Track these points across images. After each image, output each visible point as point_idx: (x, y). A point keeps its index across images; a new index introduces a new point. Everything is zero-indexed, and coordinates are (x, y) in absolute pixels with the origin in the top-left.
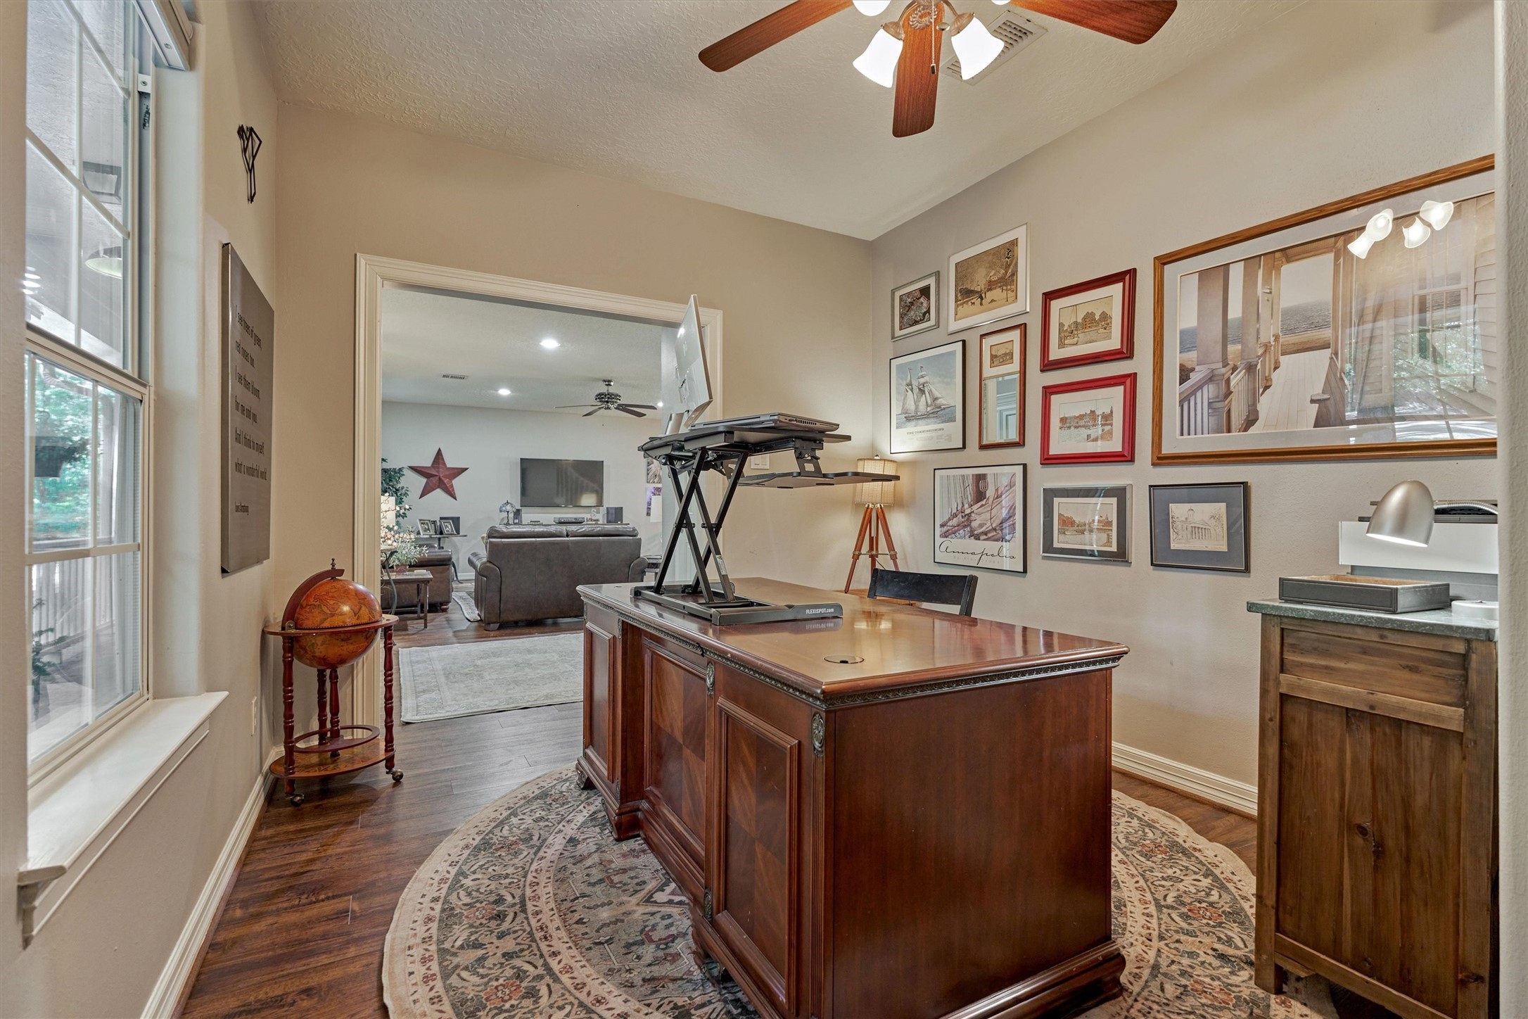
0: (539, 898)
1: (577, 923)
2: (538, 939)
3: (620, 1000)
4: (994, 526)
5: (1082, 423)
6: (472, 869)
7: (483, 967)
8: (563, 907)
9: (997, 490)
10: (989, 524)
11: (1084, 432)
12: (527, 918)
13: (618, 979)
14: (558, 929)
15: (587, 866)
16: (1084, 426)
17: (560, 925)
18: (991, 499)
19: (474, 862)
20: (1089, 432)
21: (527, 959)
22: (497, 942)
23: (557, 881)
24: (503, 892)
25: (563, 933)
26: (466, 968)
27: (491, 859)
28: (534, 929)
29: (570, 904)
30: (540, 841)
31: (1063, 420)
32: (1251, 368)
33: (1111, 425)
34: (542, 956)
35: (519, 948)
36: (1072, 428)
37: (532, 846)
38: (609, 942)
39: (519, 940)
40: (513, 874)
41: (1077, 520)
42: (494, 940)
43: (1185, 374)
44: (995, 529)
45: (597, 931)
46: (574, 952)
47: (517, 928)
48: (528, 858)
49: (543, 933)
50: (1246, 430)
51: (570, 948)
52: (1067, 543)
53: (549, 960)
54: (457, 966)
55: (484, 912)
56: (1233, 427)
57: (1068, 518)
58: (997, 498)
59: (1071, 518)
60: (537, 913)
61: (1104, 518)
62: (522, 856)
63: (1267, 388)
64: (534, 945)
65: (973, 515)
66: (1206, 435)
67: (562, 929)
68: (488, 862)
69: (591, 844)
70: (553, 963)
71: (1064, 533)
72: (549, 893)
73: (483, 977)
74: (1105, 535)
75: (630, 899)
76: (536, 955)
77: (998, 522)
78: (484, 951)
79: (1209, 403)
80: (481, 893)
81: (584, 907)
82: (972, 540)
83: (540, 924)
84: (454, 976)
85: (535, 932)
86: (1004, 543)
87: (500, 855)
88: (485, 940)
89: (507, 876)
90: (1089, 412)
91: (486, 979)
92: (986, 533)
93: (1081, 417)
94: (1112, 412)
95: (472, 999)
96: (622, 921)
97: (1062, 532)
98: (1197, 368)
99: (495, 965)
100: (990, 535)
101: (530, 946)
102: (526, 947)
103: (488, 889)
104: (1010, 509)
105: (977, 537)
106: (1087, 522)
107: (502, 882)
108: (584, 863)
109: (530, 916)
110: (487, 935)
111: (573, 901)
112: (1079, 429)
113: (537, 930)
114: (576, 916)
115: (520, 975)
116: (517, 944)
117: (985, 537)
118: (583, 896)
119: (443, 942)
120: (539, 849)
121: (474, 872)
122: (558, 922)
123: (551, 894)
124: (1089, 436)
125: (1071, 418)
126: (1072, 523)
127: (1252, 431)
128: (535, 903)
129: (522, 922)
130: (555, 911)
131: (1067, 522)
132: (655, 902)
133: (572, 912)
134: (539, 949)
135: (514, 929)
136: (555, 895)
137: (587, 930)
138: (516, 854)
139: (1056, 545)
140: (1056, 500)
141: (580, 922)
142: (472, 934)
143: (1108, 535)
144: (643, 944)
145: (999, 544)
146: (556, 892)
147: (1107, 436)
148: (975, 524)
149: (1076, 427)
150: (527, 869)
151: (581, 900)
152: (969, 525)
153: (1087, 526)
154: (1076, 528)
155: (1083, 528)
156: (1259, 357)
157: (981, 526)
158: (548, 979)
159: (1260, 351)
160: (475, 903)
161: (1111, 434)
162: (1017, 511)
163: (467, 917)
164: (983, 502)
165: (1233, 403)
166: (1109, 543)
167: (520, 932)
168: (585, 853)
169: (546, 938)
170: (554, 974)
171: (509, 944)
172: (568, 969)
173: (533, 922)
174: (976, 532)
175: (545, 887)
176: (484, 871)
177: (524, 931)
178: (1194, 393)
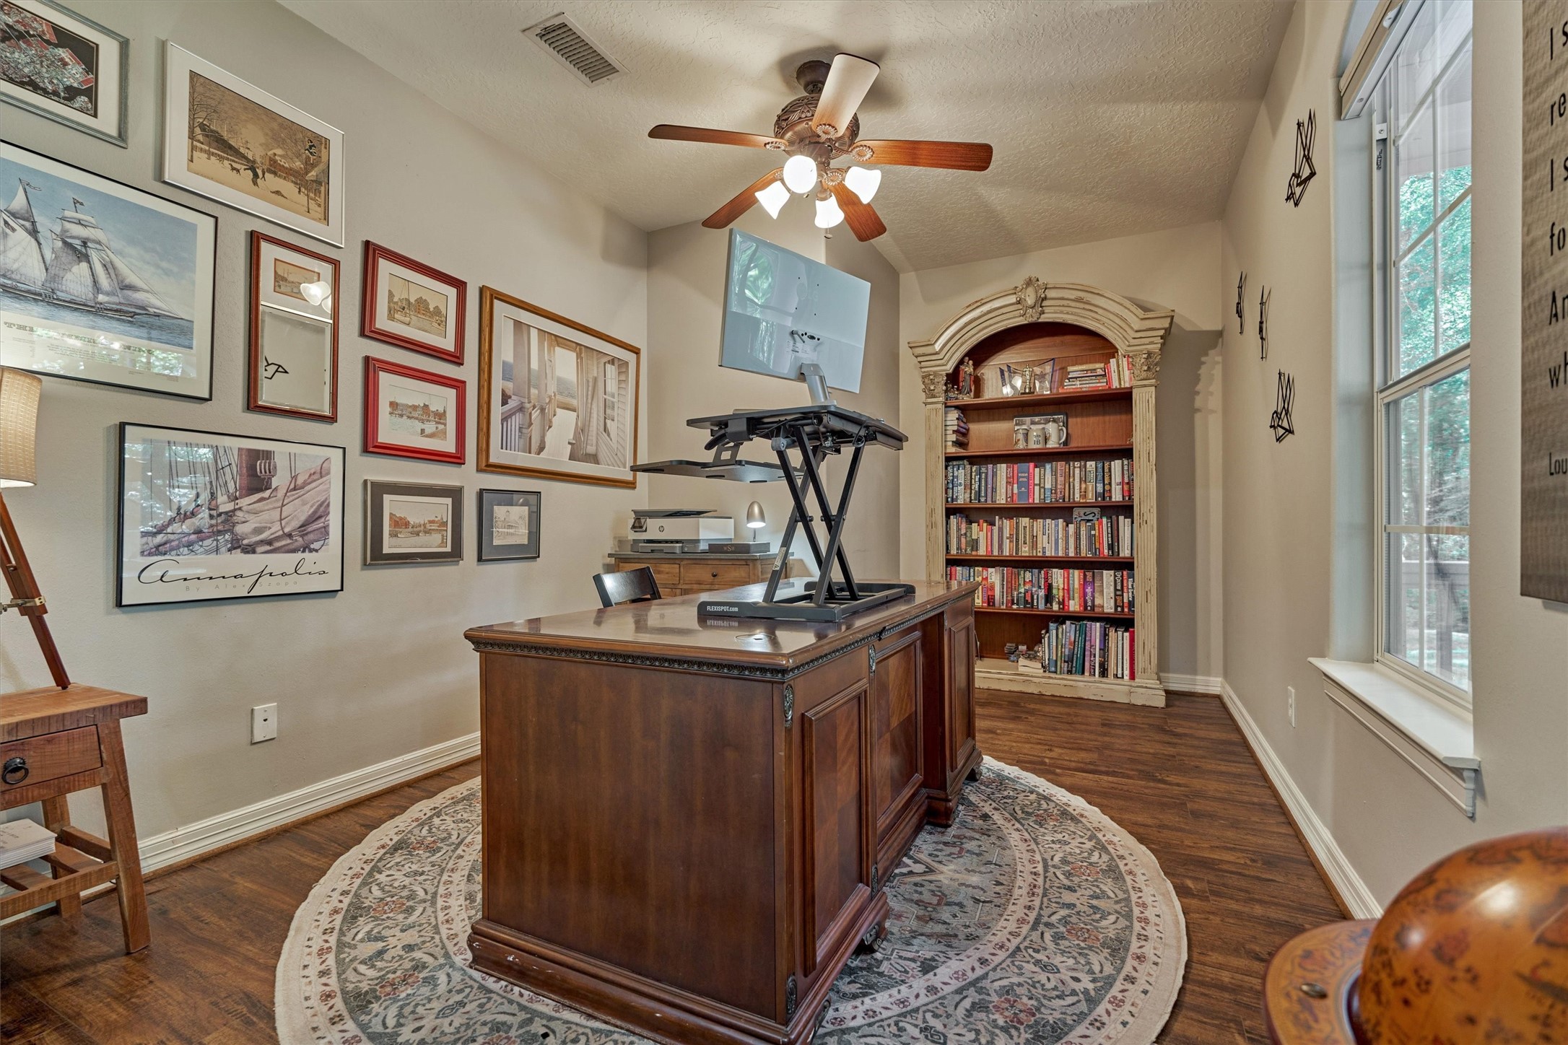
0: (1018, 920)
1: (1002, 884)
2: (1042, 888)
3: (1013, 836)
4: (287, 530)
5: (415, 414)
6: (1075, 999)
7: (1095, 892)
8: (1003, 901)
9: (295, 478)
10: (276, 527)
11: (419, 426)
12: (1041, 908)
13: (1004, 844)
14: (1020, 887)
15: (946, 926)
16: (417, 418)
17: (1016, 888)
18: (281, 493)
19: (1070, 1011)
20: (423, 426)
21: (1058, 881)
22: (1077, 903)
23: (989, 928)
24: (1051, 945)
25: (1019, 882)
26: (1109, 897)
27: (1045, 1002)
28: (1040, 896)
29: (995, 900)
30: (965, 993)
31: (393, 405)
32: (542, 410)
33: (445, 425)
34: (1046, 877)
35: (1060, 890)
36: (405, 417)
37: (981, 991)
38: (990, 863)
39: (1058, 895)
40: (1028, 962)
41: (412, 520)
42: (1078, 905)
43: (505, 399)
44: (290, 535)
45: (991, 872)
46: (1019, 868)
47: (1054, 905)
48: (999, 974)
49: (1035, 890)
50: (539, 454)
51: (1021, 872)
52: (400, 547)
53: (1041, 872)
54: (1117, 902)
55: (1079, 934)
56: (532, 451)
57: (401, 518)
58: (295, 489)
59: (405, 519)
60: (1029, 908)
61: (439, 518)
62: (1005, 982)
63: (550, 427)
64: (1047, 886)
65: (239, 513)
66: (516, 453)
67: (1017, 885)
68: (1050, 999)
69: (915, 948)
70: (1040, 868)
71: (396, 536)
72: (1006, 920)
73: (1098, 886)
74: (440, 536)
75: (942, 879)
76: (1050, 880)
77: (296, 524)
78: (1090, 901)
79: (520, 428)
80: (1075, 958)
81: (985, 892)
82: (238, 554)
83: (1033, 898)
84: (1120, 897)
85: (1041, 895)
86: (307, 555)
87: (1031, 998)
88: (1086, 909)
89: (1037, 962)
90: (422, 405)
91: (1095, 883)
92: (269, 543)
93: (415, 408)
94: (445, 411)
95: (1109, 877)
96: (966, 869)
97: (393, 535)
98: (513, 397)
99: (1085, 889)
100: (277, 544)
101: (1051, 887)
102: (1054, 888)
103: (1064, 959)
104: (321, 505)
105: (249, 549)
106: (422, 522)
107: (1046, 959)
108: (945, 931)
109: (1037, 909)
110: (1084, 912)
111: (991, 902)
112: (412, 420)
113: (1038, 895)
114: (998, 889)
115: (1068, 875)
116: (1060, 893)
117: (268, 548)
118: (977, 901)
119: (1127, 927)
120: (973, 983)
121: (1074, 993)
122: (1017, 892)
123: (1005, 917)
124: (423, 431)
125: (403, 405)
126: (407, 524)
127: (543, 455)
128: (1026, 917)
129: (1047, 907)
130: (1013, 901)
131: (399, 523)
132: (927, 867)
133: (999, 894)
134: (1045, 882)
135: (1057, 905)
136: (1001, 915)
137: (999, 876)
138: (1008, 990)
139: (386, 550)
140: (387, 498)
141: (999, 883)
142: (1097, 921)
143: (443, 536)
144: (968, 851)
145: (299, 555)
146: (999, 917)
147: (442, 434)
148: (240, 529)
149: (409, 417)
150: (1010, 960)
151: (983, 899)
152: (231, 531)
153: (422, 527)
154: (410, 529)
155: (418, 529)
156: (547, 404)
157: (258, 531)
158: (1050, 863)
159: (547, 401)
160: (1085, 948)
161: (445, 433)
162: (332, 509)
163: (1098, 939)
164: (266, 494)
165: (533, 432)
166: (444, 544)
167: (1053, 900)
168: (933, 941)
169: (1035, 886)
170: (1044, 863)
171: (1068, 897)
172: (1031, 861)
173: (1037, 903)
174: (245, 542)
175: (1005, 928)
176: (1061, 987)
177: (1049, 900)
178: (510, 416)
